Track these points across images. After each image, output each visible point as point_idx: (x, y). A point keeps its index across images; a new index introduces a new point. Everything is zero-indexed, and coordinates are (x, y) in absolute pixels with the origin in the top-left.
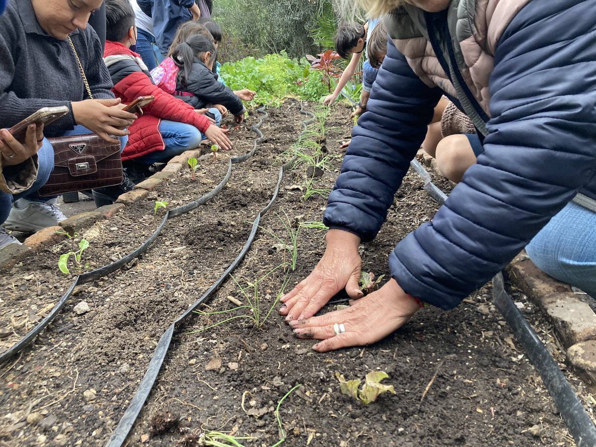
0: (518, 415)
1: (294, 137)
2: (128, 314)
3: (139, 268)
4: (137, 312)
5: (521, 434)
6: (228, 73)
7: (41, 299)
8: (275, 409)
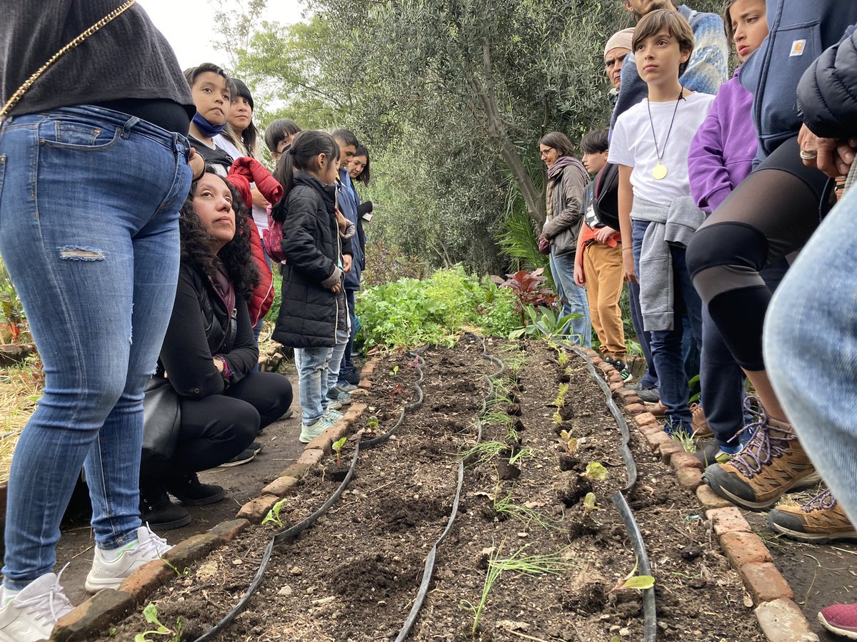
1: (476, 401)
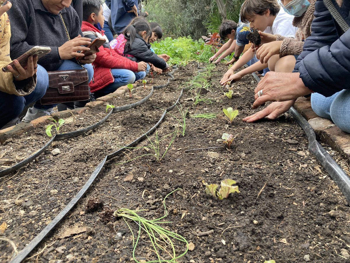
0: (320, 205)
2: (82, 155)
3: (93, 135)
4: (88, 155)
5: (322, 216)
6: (156, 47)
7: (34, 148)
8: (163, 200)
